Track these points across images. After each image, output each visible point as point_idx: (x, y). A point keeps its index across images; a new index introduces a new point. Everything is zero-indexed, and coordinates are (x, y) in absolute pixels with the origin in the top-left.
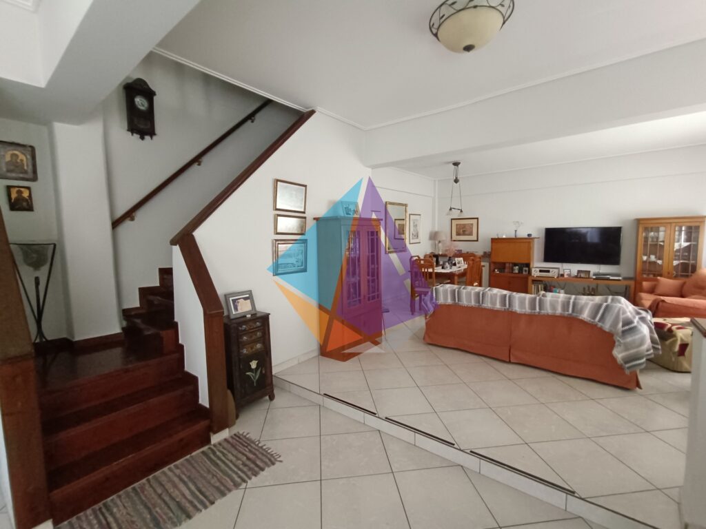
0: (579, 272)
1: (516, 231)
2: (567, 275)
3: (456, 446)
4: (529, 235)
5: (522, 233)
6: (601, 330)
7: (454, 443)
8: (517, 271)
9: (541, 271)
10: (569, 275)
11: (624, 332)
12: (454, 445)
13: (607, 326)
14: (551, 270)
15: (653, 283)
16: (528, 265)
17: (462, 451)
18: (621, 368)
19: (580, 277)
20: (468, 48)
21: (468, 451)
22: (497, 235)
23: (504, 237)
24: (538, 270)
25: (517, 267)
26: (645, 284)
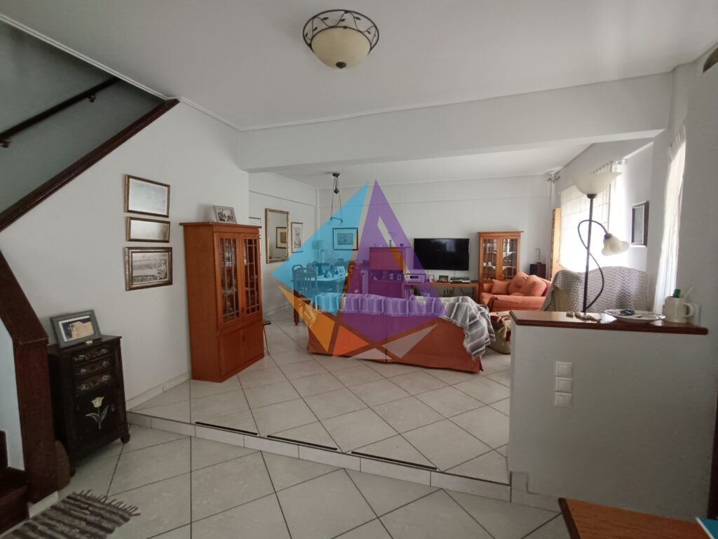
0: (440, 277)
1: (391, 241)
3: (338, 450)
6: (455, 325)
7: (337, 447)
9: (411, 277)
10: (433, 280)
11: (470, 326)
12: (336, 449)
13: (459, 322)
15: (491, 284)
16: (401, 272)
17: (344, 454)
18: (469, 356)
19: (442, 282)
20: (341, 65)
21: (350, 453)
24: (409, 276)
26: (486, 286)
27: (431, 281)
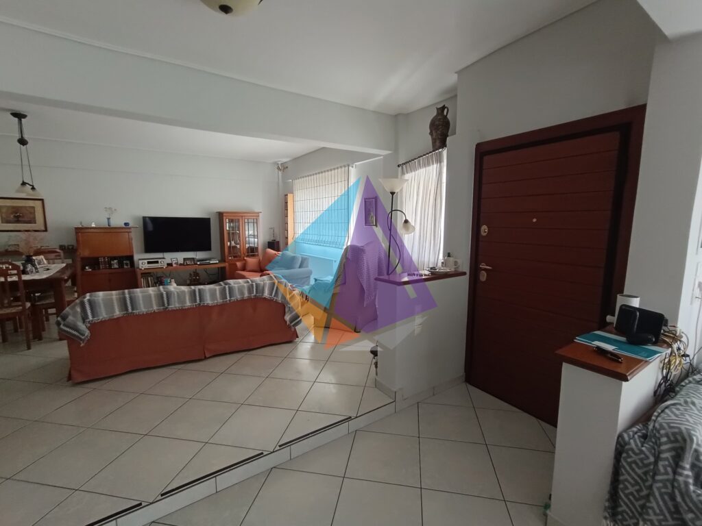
0: (185, 259)
1: (109, 219)
2: (175, 263)
3: (265, 453)
4: (126, 224)
5: (117, 222)
6: (276, 302)
7: (261, 452)
8: (116, 266)
9: (149, 263)
10: (177, 263)
12: (262, 453)
13: (279, 299)
14: (160, 260)
16: (131, 258)
17: (273, 452)
19: (187, 265)
20: (225, 9)
22: (81, 223)
23: (93, 225)
24: (146, 261)
25: (116, 261)
27: (174, 265)
